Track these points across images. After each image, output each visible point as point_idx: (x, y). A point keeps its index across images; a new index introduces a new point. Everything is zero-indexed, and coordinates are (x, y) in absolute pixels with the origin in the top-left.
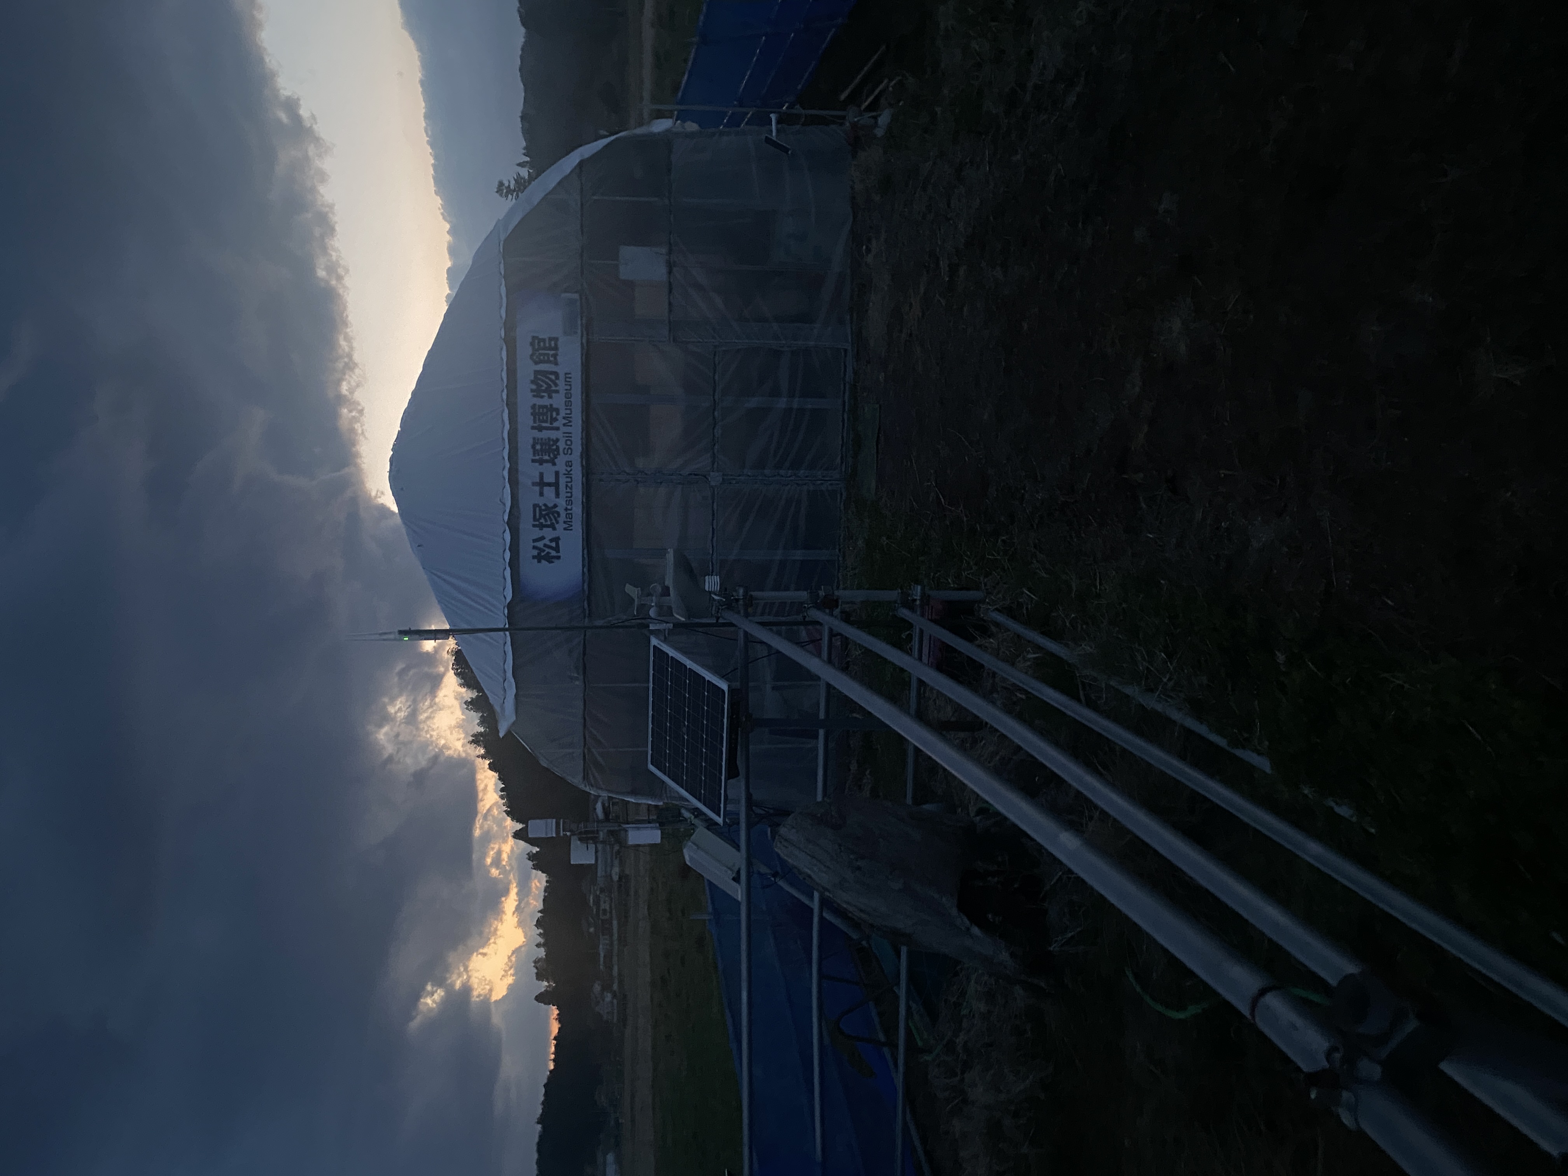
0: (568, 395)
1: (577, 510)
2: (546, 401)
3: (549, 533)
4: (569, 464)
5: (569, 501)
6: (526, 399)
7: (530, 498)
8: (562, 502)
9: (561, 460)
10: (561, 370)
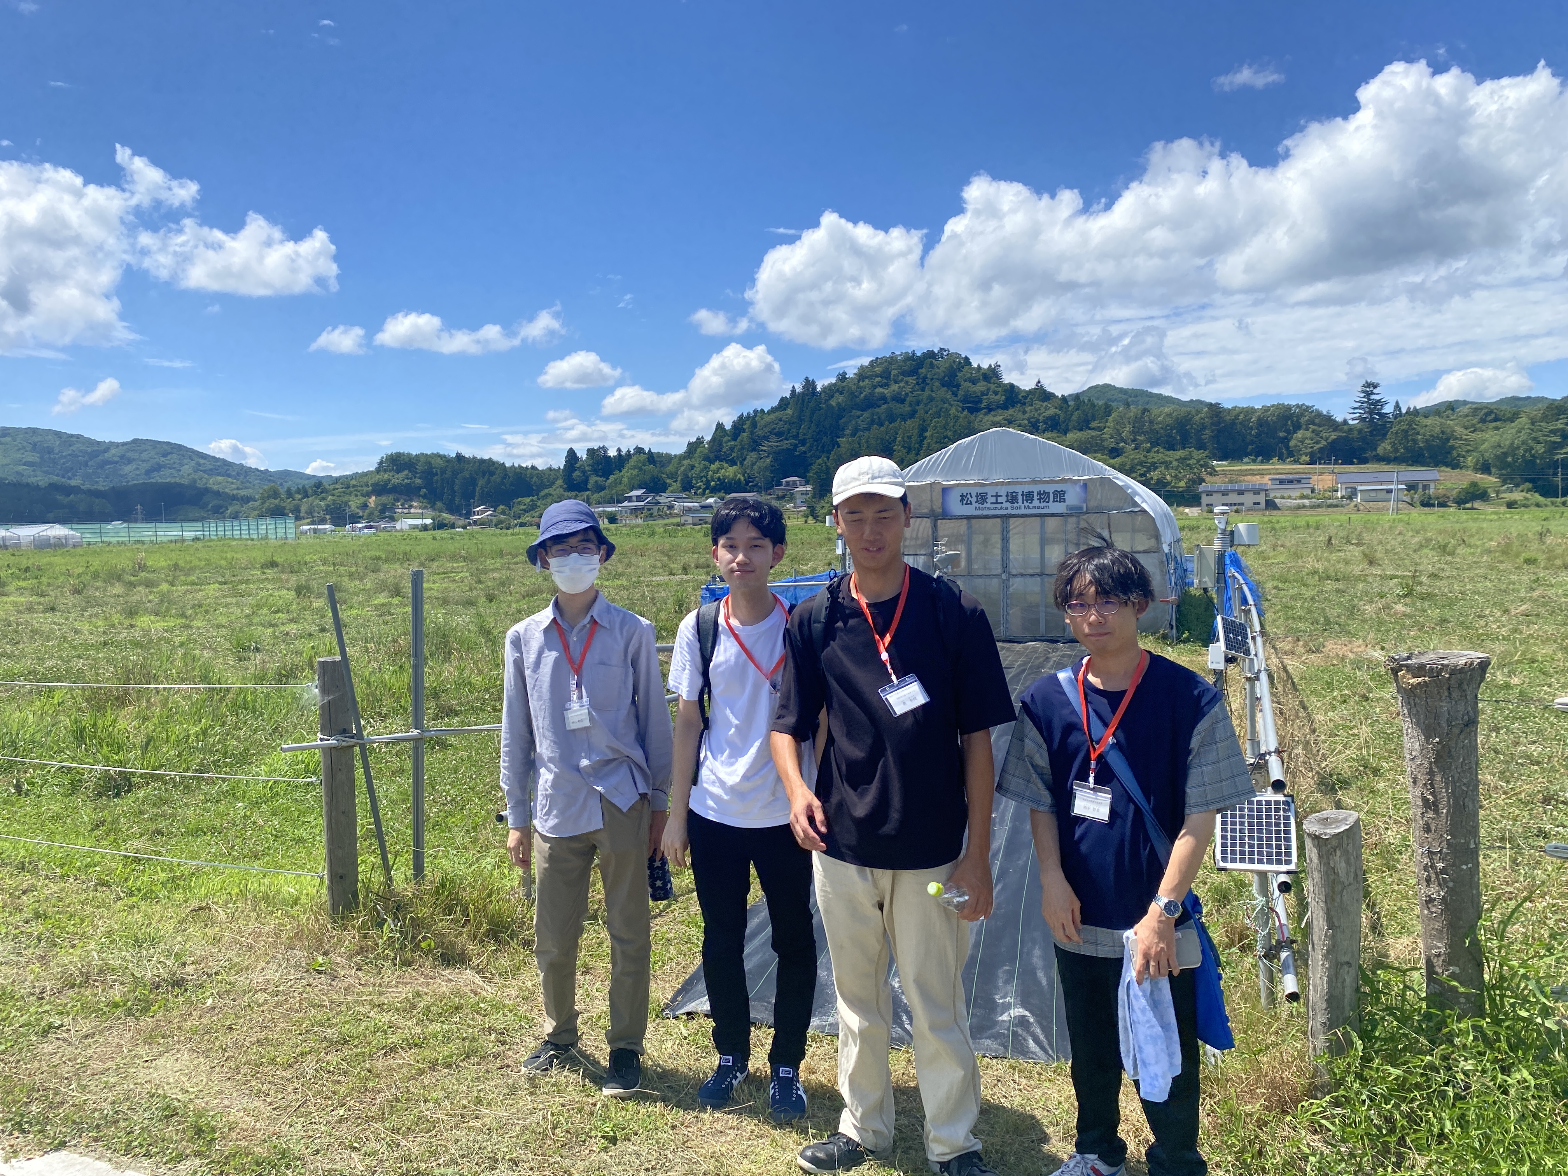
0: (1039, 507)
1: (985, 513)
2: (1036, 497)
3: (974, 500)
4: (1007, 508)
5: (989, 509)
6: (1036, 489)
7: (991, 491)
8: (988, 505)
9: (1009, 505)
10: (1051, 504)
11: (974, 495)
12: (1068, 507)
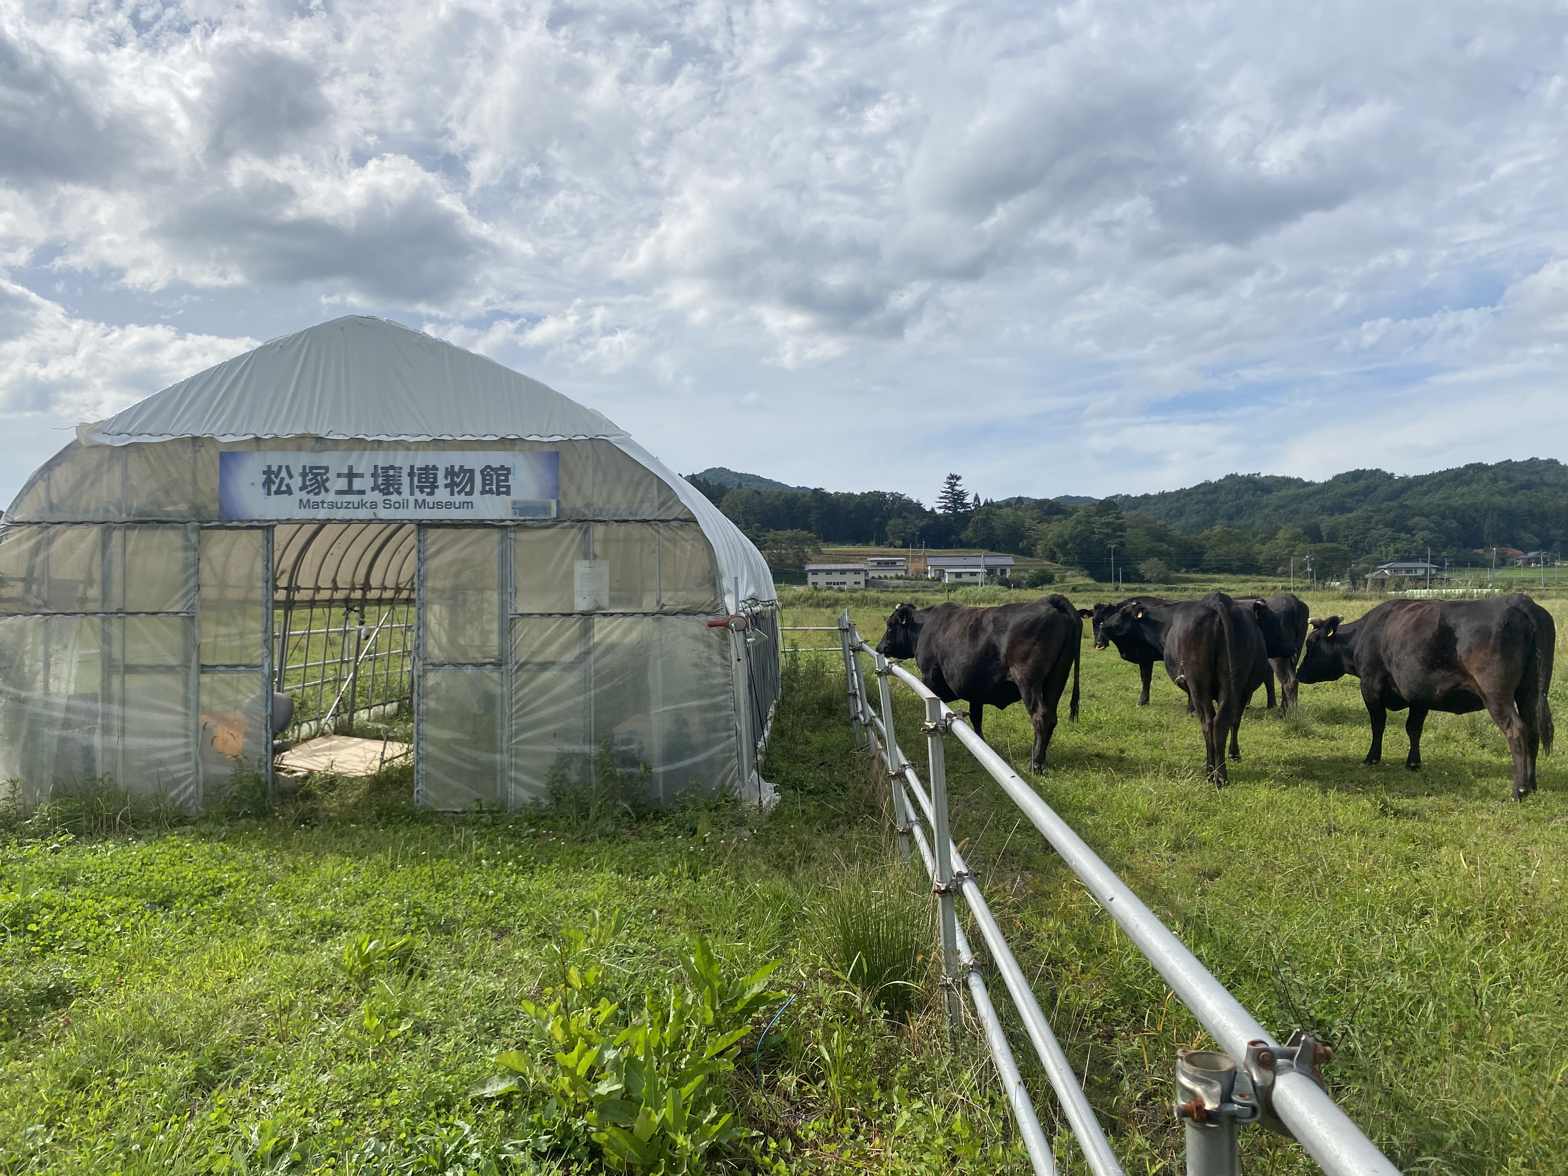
0: (449, 505)
3: (296, 482)
4: (374, 505)
5: (333, 505)
6: (443, 460)
7: (336, 463)
8: (331, 497)
11: (296, 471)
12: (516, 506)
